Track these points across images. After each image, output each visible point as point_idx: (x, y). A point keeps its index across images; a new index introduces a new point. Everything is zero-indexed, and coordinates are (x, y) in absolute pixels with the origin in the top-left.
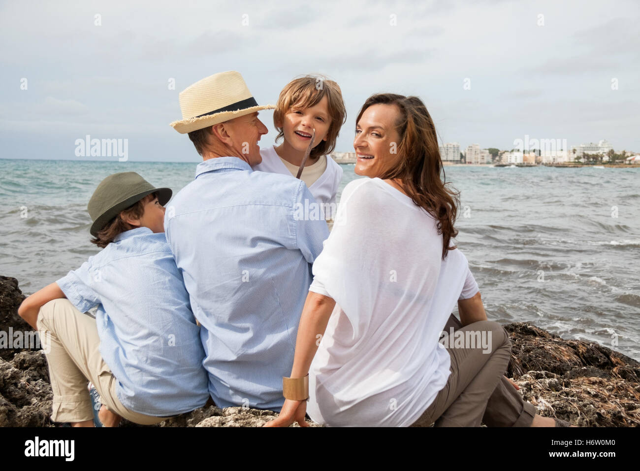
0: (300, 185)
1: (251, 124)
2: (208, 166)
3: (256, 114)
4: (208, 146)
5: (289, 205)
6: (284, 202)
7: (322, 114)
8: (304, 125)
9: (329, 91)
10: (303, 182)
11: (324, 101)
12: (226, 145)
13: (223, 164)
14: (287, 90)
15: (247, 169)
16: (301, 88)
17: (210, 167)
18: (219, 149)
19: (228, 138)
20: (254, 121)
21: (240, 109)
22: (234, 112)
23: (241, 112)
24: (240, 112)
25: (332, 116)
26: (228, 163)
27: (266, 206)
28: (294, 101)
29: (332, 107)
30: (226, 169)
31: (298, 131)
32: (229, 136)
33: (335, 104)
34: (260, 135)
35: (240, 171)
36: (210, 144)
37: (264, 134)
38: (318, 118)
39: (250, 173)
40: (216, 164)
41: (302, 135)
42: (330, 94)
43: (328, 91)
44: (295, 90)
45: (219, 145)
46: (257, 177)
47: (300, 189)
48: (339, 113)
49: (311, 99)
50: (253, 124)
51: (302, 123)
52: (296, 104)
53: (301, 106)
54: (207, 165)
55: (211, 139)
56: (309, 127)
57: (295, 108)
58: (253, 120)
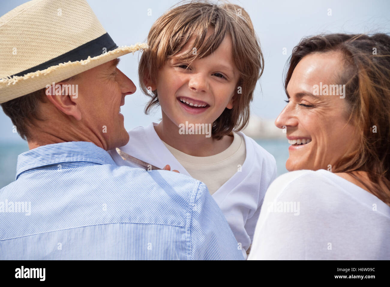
0: (198, 189)
1: (110, 79)
2: (40, 158)
3: (116, 62)
4: (38, 123)
5: (179, 223)
6: (171, 218)
7: (224, 67)
8: (193, 88)
9: (233, 28)
10: (203, 184)
11: (226, 45)
12: (70, 118)
13: (66, 155)
14: (161, 27)
15: (106, 163)
16: (186, 24)
17: (43, 159)
18: (57, 128)
19: (73, 107)
20: (113, 74)
21: (92, 57)
22: (83, 62)
23: (94, 60)
24: (91, 61)
25: (240, 71)
26: (74, 152)
27: (140, 226)
28: (175, 48)
29: (239, 54)
30: (71, 162)
31: (183, 97)
32: (74, 104)
33: (243, 49)
34: (124, 95)
35: (96, 166)
36: (42, 120)
37: (130, 93)
38: (217, 74)
39: (112, 169)
40: (54, 154)
41: (191, 104)
42: (234, 32)
43: (231, 27)
44: (176, 28)
45: (57, 121)
46: (123, 177)
47: (198, 197)
48: (251, 64)
49: (204, 44)
50: (113, 79)
51: (191, 84)
52: (177, 53)
53: (188, 56)
54: (38, 156)
55: (44, 110)
56: (204, 91)
57: (177, 60)
58: (111, 72)
